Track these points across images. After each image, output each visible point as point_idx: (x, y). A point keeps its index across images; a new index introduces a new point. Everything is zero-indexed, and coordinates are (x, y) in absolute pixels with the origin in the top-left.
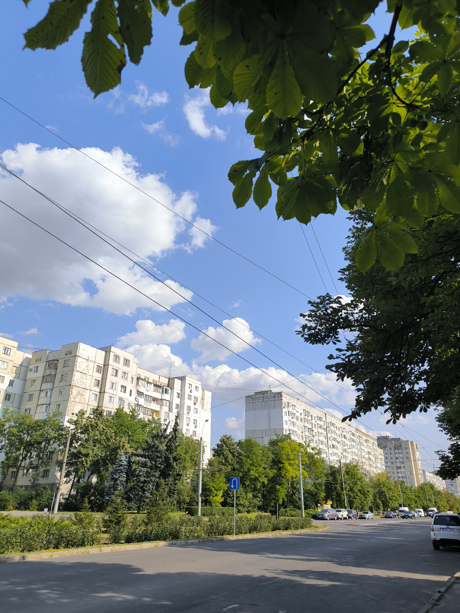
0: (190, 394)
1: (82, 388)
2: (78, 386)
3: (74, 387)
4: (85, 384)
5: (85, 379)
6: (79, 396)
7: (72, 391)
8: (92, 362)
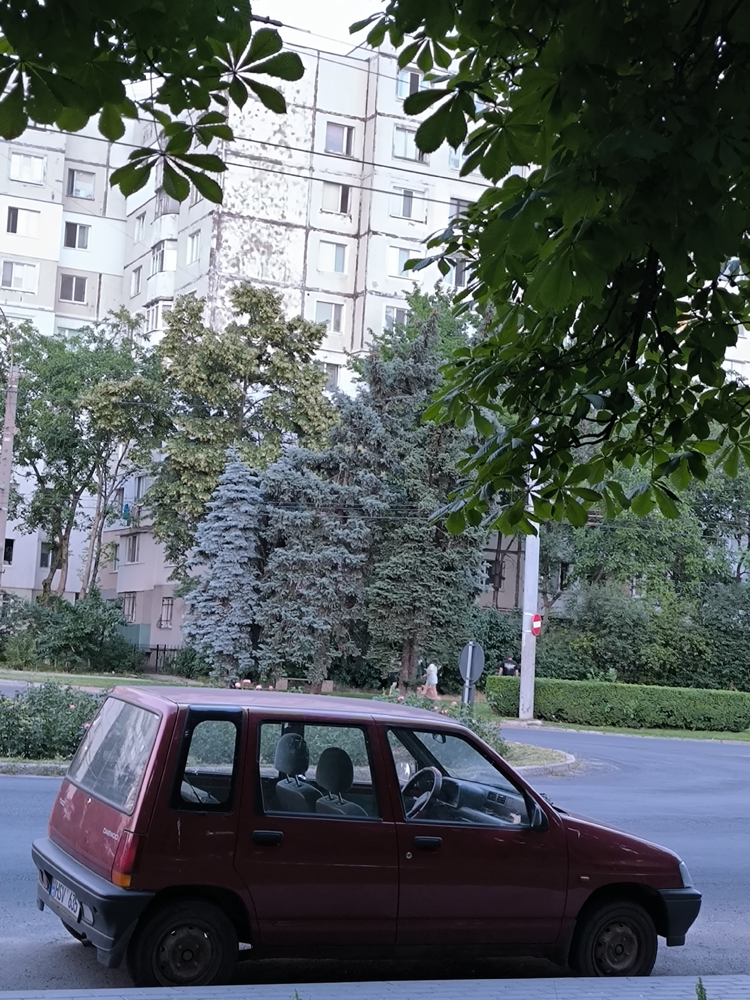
1: (266, 221)
2: (244, 214)
3: (226, 218)
4: (276, 206)
5: (278, 185)
6: (255, 253)
7: (219, 237)
8: (298, 109)
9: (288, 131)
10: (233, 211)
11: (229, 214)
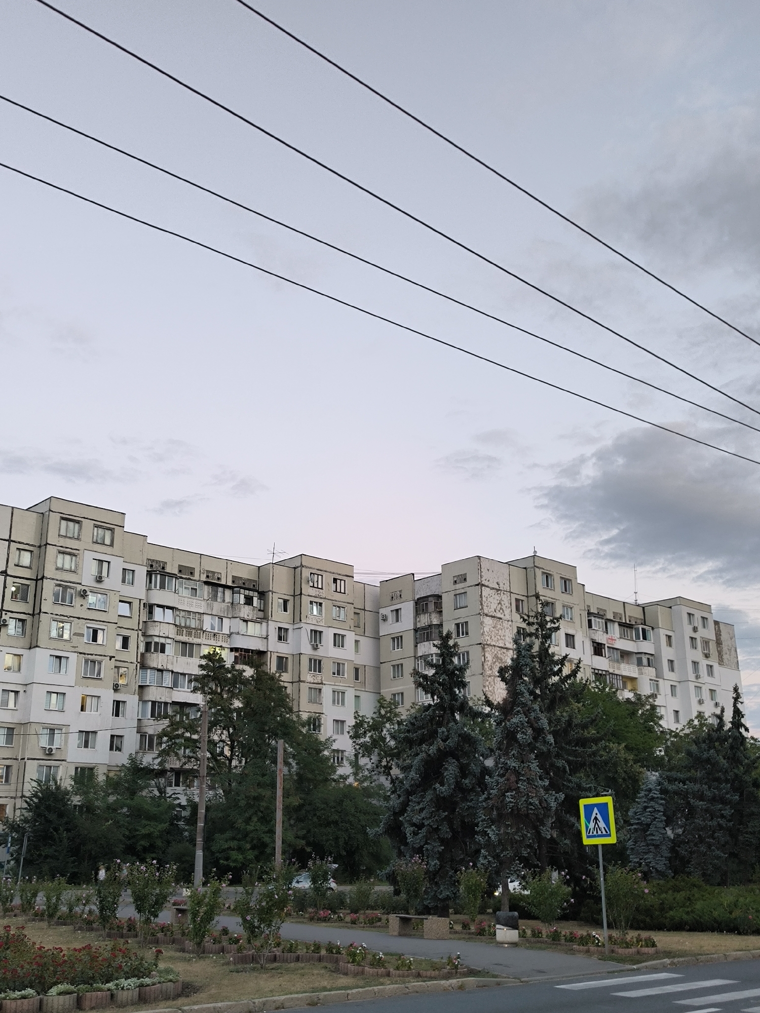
0: (694, 635)
1: (499, 647)
2: (492, 644)
3: (486, 646)
4: (502, 639)
5: (502, 629)
6: (497, 663)
7: (484, 656)
8: (505, 593)
9: (502, 603)
10: (488, 643)
11: (487, 644)
